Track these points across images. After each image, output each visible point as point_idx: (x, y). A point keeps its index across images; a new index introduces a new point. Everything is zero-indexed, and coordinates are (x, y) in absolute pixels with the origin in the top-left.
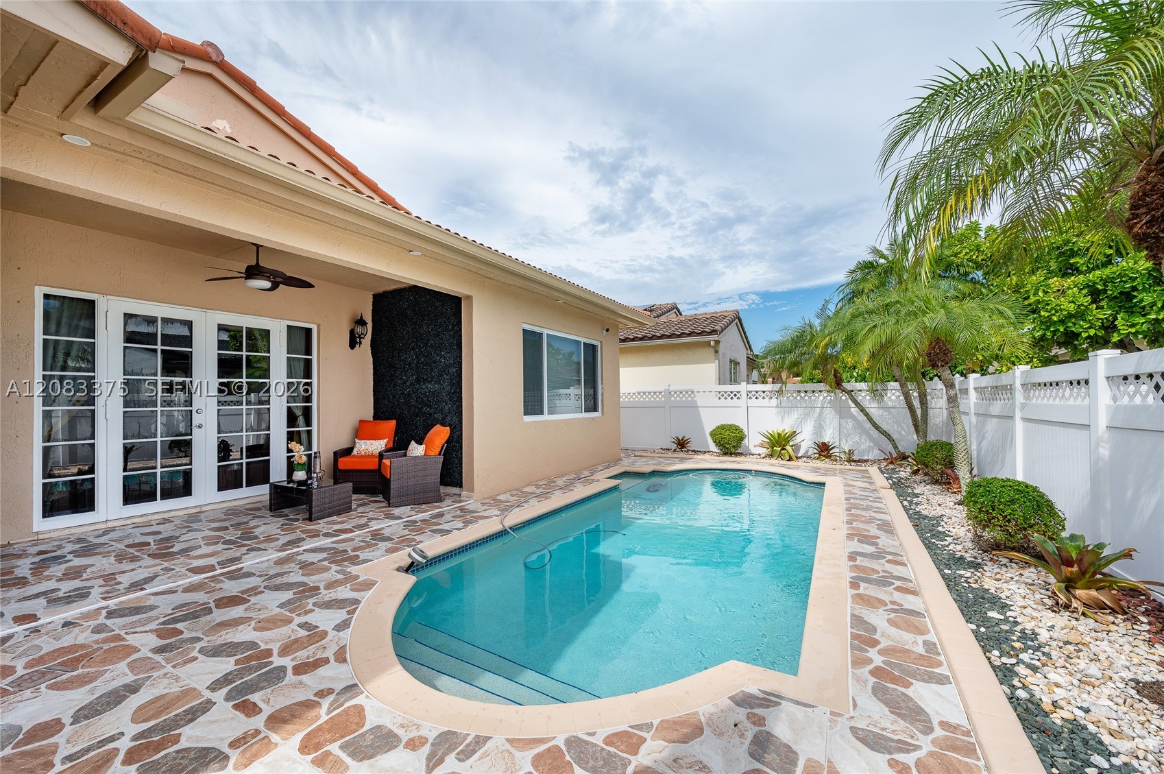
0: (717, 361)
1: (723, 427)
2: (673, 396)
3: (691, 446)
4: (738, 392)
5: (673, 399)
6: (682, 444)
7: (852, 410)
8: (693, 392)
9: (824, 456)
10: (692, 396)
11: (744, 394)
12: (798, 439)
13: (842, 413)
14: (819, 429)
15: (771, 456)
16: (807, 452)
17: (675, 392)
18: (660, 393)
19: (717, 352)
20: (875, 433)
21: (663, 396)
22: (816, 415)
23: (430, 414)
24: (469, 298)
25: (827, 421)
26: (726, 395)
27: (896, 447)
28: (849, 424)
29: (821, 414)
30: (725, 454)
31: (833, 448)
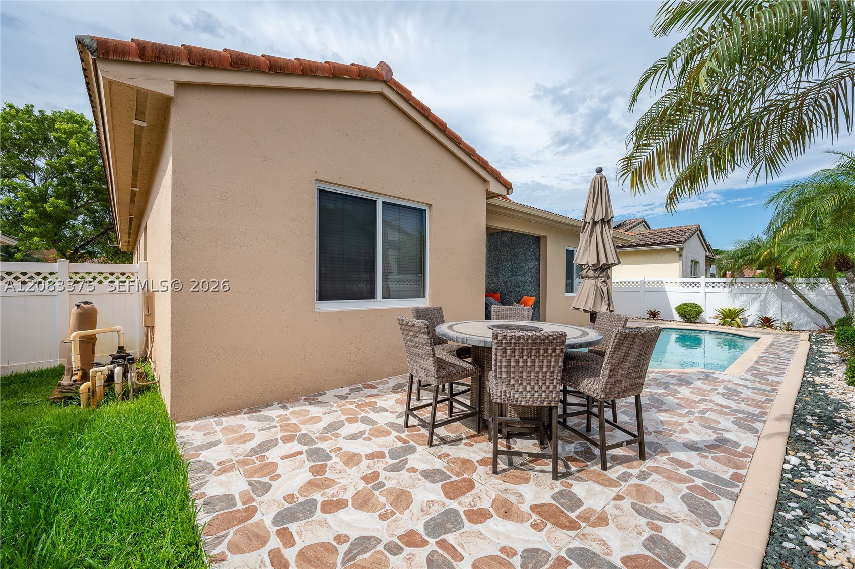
0: (681, 262)
1: (686, 305)
2: (647, 284)
3: (661, 316)
4: (698, 283)
5: (647, 286)
6: (653, 315)
7: (793, 296)
8: (662, 282)
9: (766, 326)
10: (662, 285)
11: (703, 284)
12: (746, 314)
13: (783, 297)
14: (764, 306)
15: (723, 324)
16: (753, 323)
17: (649, 282)
18: (637, 282)
19: (681, 255)
20: (813, 313)
21: (639, 285)
22: (762, 299)
23: (519, 292)
24: (545, 237)
25: (771, 303)
26: (688, 285)
27: (829, 321)
28: (791, 306)
29: (765, 299)
30: (688, 322)
31: (775, 320)
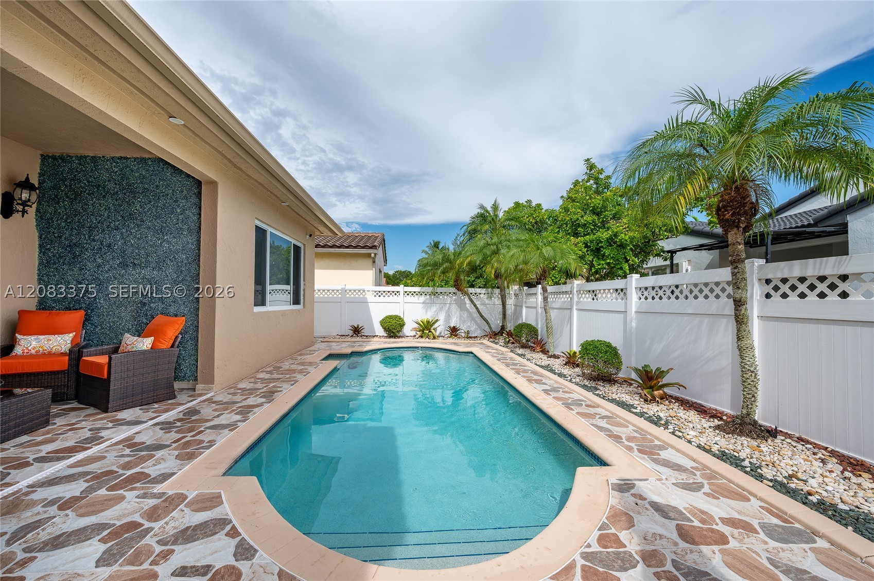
0: (374, 269)
1: (390, 317)
2: (348, 293)
3: (365, 332)
4: (398, 292)
5: (348, 296)
6: (357, 331)
7: (467, 305)
8: (364, 291)
9: (454, 335)
10: (364, 294)
11: (402, 293)
12: (436, 325)
13: (462, 306)
14: (448, 318)
15: (422, 337)
16: (440, 333)
17: (350, 291)
18: (338, 291)
19: (374, 262)
20: (479, 319)
21: (340, 294)
22: (447, 309)
24: (213, 184)
25: (453, 313)
26: (380, 294)
27: (490, 328)
28: (465, 315)
29: (449, 308)
30: (391, 337)
31: (459, 330)
